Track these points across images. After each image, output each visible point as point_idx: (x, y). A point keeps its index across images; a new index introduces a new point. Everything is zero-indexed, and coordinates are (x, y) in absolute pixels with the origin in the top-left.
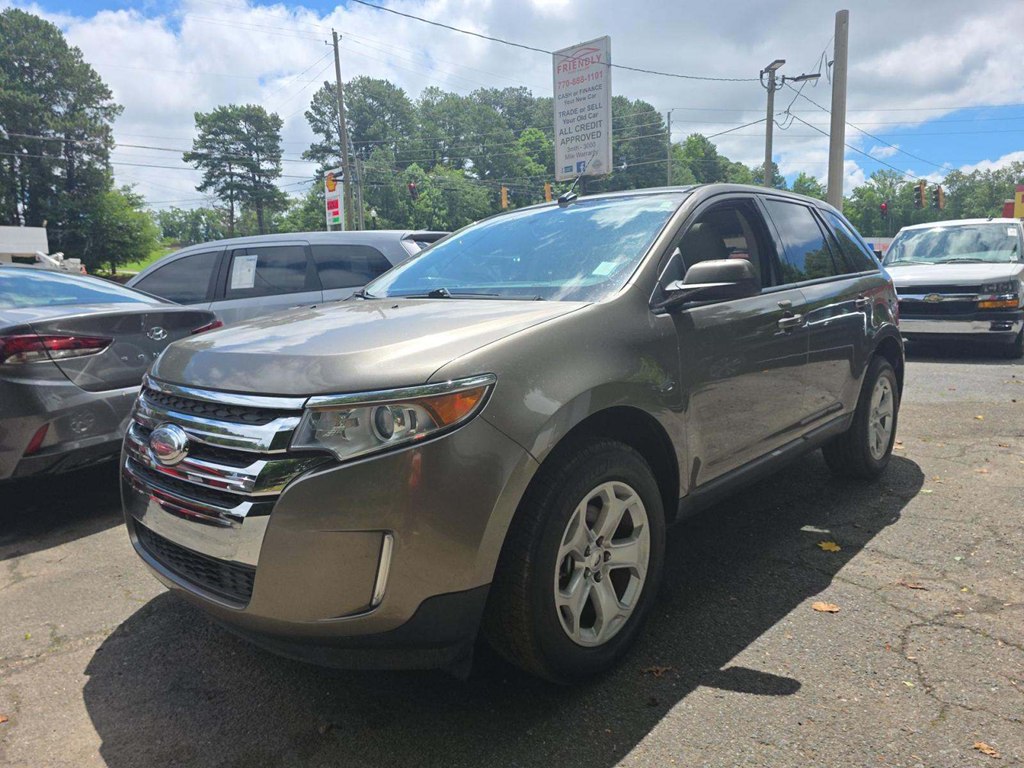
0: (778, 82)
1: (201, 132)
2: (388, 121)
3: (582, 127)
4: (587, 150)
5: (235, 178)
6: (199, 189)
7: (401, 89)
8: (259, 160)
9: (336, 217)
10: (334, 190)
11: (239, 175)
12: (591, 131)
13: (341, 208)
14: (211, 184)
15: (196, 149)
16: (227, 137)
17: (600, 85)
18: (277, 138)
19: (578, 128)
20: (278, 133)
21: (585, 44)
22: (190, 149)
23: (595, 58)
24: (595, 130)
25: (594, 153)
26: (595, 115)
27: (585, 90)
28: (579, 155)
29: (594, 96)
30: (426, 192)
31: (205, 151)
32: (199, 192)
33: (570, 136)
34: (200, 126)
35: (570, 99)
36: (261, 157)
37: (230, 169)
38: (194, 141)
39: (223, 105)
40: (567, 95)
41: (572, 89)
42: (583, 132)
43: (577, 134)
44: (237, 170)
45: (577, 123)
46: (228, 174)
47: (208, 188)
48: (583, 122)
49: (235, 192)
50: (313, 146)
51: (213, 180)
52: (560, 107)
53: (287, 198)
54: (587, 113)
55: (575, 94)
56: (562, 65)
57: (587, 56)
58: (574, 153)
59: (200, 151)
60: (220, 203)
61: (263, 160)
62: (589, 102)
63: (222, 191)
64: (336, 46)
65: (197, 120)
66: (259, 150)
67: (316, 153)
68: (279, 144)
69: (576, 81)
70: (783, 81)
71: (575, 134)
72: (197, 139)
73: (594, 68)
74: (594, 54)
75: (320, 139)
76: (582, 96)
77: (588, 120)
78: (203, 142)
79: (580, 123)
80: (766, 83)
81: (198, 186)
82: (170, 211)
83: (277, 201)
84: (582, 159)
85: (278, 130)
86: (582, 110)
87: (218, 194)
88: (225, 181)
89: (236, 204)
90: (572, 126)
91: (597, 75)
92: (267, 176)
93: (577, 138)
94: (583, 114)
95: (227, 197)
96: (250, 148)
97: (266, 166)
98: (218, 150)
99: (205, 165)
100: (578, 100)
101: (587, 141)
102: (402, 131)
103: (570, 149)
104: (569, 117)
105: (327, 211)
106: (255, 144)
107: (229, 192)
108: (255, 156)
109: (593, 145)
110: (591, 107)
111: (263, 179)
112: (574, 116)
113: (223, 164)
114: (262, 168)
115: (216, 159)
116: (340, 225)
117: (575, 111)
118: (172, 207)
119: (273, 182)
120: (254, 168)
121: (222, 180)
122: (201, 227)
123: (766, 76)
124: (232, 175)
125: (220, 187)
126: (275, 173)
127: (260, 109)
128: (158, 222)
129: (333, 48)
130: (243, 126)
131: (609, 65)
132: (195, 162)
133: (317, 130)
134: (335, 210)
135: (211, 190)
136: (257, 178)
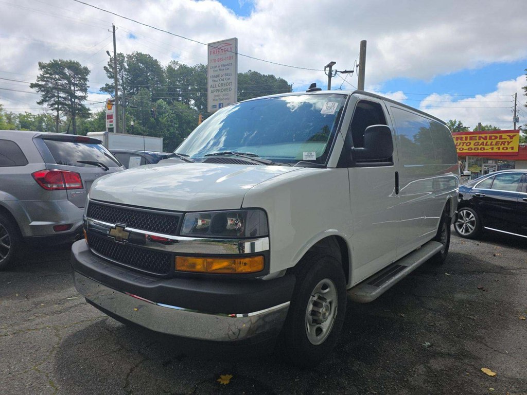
0: (333, 73)
1: (41, 73)
2: (149, 76)
3: (222, 85)
4: (225, 97)
5: (60, 99)
6: (38, 103)
7: (156, 60)
8: (75, 90)
9: (111, 123)
10: (111, 109)
11: (62, 98)
12: (227, 87)
13: (114, 119)
14: (46, 101)
15: (38, 81)
16: (57, 76)
17: (231, 63)
18: (86, 80)
19: (220, 85)
20: (87, 77)
21: (224, 41)
22: (34, 82)
23: (229, 48)
24: (229, 87)
25: (228, 99)
26: (229, 79)
27: (224, 65)
28: (220, 99)
29: (228, 69)
30: (167, 114)
31: (43, 83)
32: (39, 105)
33: (215, 89)
34: (41, 69)
35: (216, 69)
36: (76, 89)
37: (58, 93)
38: (38, 77)
39: (55, 59)
40: (215, 67)
41: (217, 64)
42: (222, 87)
43: (219, 88)
44: (62, 95)
45: (219, 82)
46: (56, 96)
47: (44, 103)
48: (222, 82)
49: (60, 106)
50: (107, 85)
51: (47, 99)
52: (211, 73)
53: (89, 112)
54: (224, 77)
55: (219, 67)
56: (212, 50)
57: (225, 47)
58: (217, 98)
59: (40, 83)
60: (50, 112)
61: (77, 91)
62: (225, 72)
63: (52, 105)
64: (114, 32)
65: (40, 66)
66: (74, 85)
67: (107, 89)
68: (87, 83)
69: (220, 60)
70: (336, 73)
71: (218, 88)
72: (39, 76)
73: (228, 54)
74: (229, 47)
75: (111, 82)
76: (222, 68)
77: (225, 81)
78: (42, 78)
79: (221, 83)
80: (327, 72)
81: (39, 101)
82: (25, 114)
83: (84, 112)
84: (222, 102)
85: (87, 75)
86: (222, 76)
87: (49, 106)
88: (54, 100)
89: (60, 112)
90: (217, 83)
91: (230, 58)
92: (79, 99)
93: (219, 91)
94: (223, 78)
95: (56, 109)
96: (70, 83)
97: (79, 94)
98: (52, 83)
99: (42, 91)
100: (220, 70)
101: (224, 92)
102: (157, 81)
103: (215, 96)
104: (216, 79)
105: (107, 120)
106: (73, 81)
107: (56, 106)
108: (72, 88)
109: (227, 95)
110: (226, 75)
111: (76, 101)
112: (218, 78)
113: (54, 91)
114: (76, 94)
115: (50, 87)
116: (113, 128)
117: (218, 76)
118: (26, 112)
119: (82, 103)
120: (72, 95)
121: (53, 99)
122: (44, 124)
123: (328, 69)
124: (58, 97)
125: (51, 103)
126: (84, 98)
127: (78, 63)
128: (18, 120)
129: (113, 34)
130: (66, 71)
131: (236, 54)
132: (37, 89)
133: (110, 77)
134: (111, 120)
135: (45, 105)
136: (73, 100)
